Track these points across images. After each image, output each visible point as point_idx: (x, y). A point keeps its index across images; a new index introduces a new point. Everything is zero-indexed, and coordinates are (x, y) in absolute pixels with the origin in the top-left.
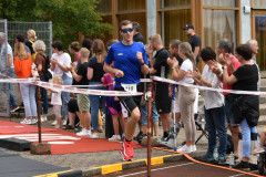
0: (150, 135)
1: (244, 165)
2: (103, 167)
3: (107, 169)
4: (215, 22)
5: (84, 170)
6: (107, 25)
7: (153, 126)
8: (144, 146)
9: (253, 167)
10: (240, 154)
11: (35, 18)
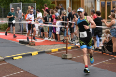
0: (67, 40)
1: (97, 49)
2: (52, 50)
3: (53, 50)
4: (88, 4)
6: (53, 4)
7: (68, 36)
8: (65, 43)
9: (100, 50)
11: (30, 2)
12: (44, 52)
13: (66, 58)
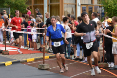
0: (44, 48)
1: (77, 59)
3: (29, 60)
4: (68, 8)
5: (21, 60)
8: (42, 52)
9: (81, 60)
10: (76, 55)
11: (4, 7)
12: (19, 62)
13: (43, 68)
